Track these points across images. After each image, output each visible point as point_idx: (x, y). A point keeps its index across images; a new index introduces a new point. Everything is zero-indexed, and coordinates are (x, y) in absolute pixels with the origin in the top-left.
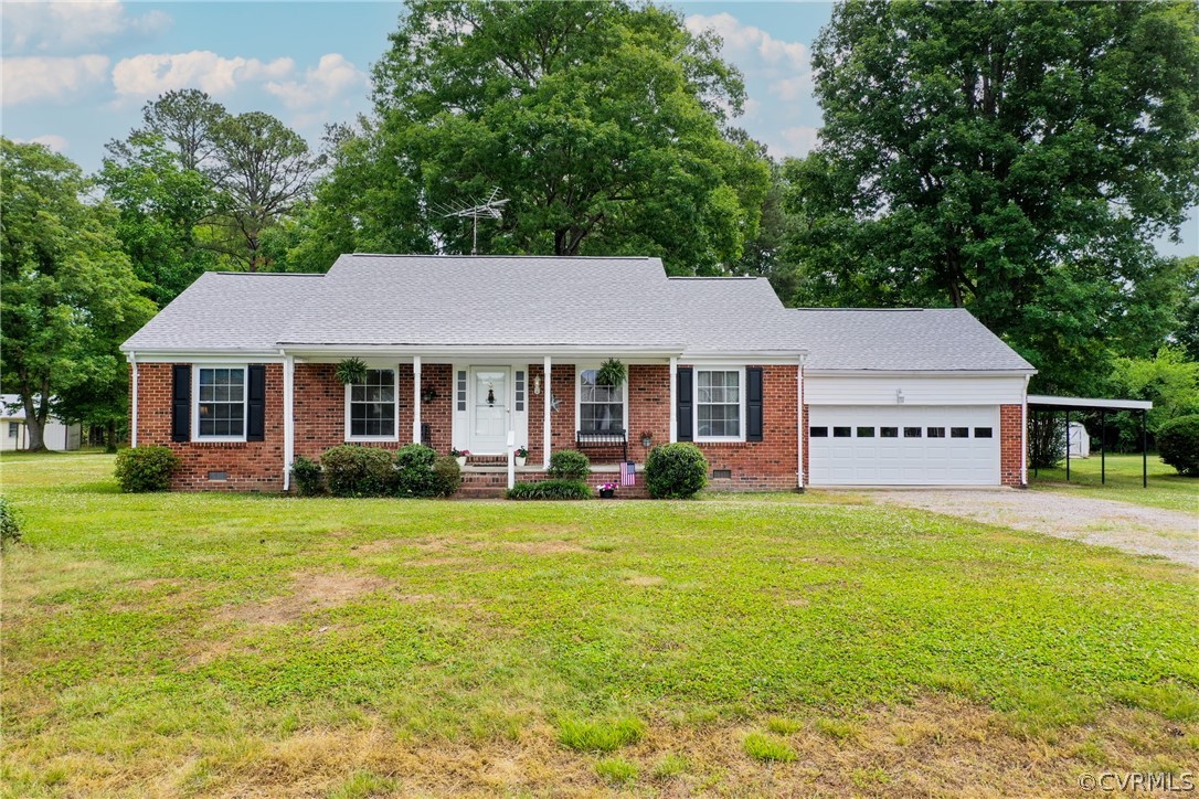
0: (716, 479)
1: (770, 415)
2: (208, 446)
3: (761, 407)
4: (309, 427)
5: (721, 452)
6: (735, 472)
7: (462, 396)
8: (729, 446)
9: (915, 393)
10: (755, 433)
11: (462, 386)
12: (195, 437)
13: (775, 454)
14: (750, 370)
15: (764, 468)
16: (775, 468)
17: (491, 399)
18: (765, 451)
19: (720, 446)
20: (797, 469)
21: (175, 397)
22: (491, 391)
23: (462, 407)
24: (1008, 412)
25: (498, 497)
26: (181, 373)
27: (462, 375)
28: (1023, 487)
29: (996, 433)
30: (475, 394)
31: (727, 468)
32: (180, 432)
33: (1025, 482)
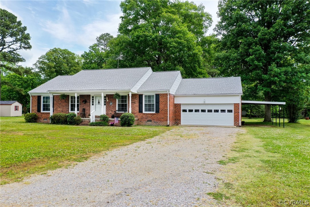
0: (148, 122)
1: (161, 106)
2: (44, 113)
3: (159, 104)
4: (62, 109)
5: (149, 115)
6: (153, 121)
7: (93, 102)
8: (151, 114)
9: (209, 100)
10: (157, 111)
11: (93, 100)
12: (42, 111)
13: (163, 116)
14: (156, 95)
15: (159, 120)
16: (162, 120)
17: (99, 103)
18: (160, 115)
19: (149, 114)
20: (167, 120)
21: (38, 103)
22: (99, 101)
23: (93, 104)
24: (236, 105)
25: (88, 125)
26: (39, 97)
27: (93, 97)
28: (240, 126)
29: (233, 111)
30: (96, 101)
31: (151, 120)
32: (39, 110)
33: (240, 125)
